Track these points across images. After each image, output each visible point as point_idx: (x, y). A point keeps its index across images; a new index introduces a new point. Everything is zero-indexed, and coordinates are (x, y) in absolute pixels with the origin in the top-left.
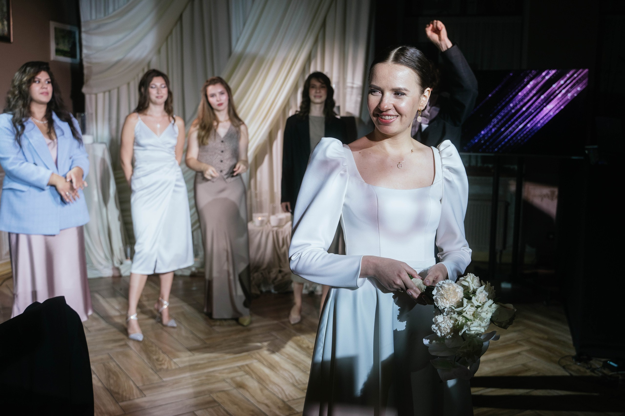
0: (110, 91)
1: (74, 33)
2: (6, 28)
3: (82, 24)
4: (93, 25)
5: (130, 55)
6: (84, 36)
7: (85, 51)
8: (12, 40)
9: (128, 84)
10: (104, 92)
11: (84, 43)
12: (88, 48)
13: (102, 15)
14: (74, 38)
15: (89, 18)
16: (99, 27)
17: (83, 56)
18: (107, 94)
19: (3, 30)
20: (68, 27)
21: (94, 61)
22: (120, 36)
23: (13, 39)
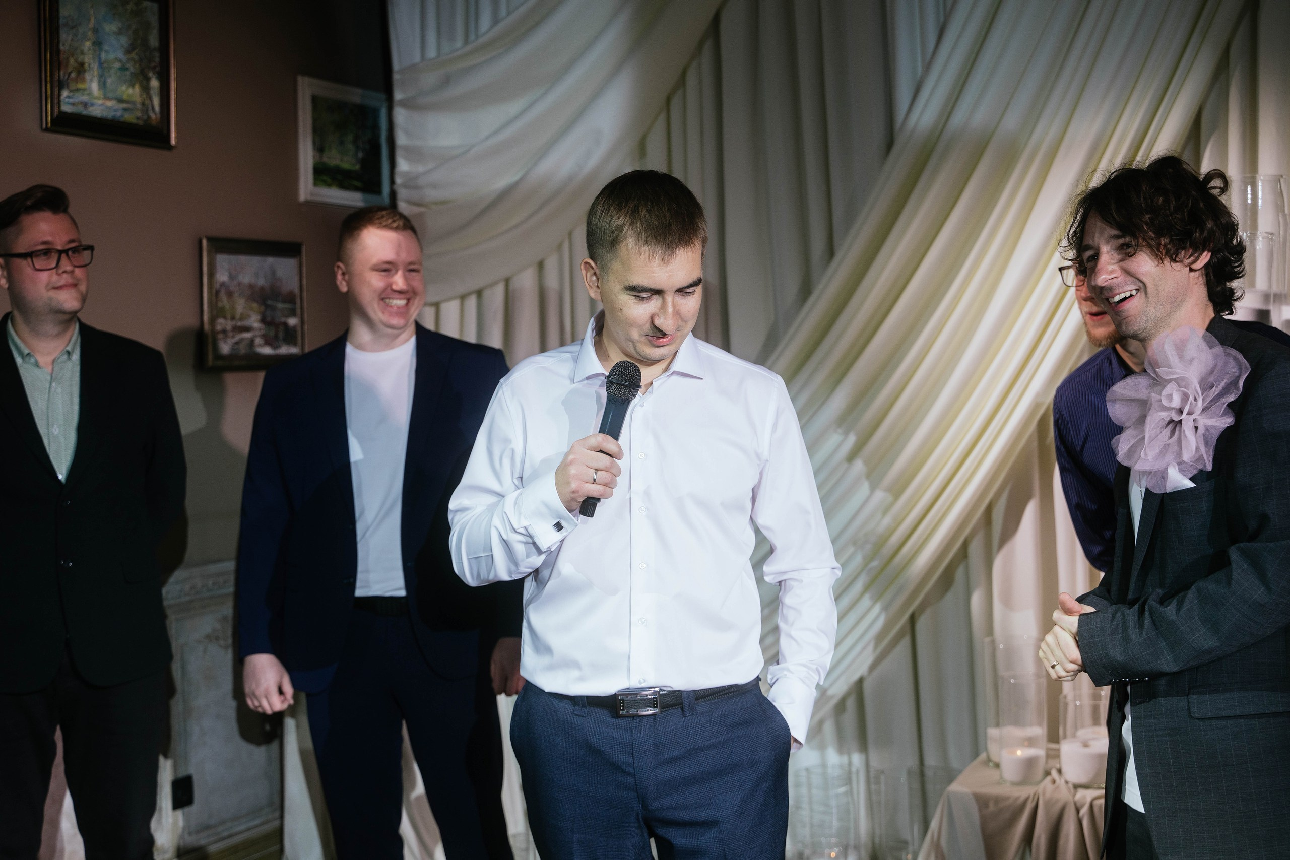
0: (479, 293)
1: (375, 112)
2: (156, 102)
3: (396, 77)
4: (429, 79)
5: (545, 166)
6: (400, 116)
7: (403, 165)
8: (173, 142)
9: (541, 265)
10: (463, 298)
11: (401, 139)
12: (416, 154)
13: (459, 43)
14: (376, 127)
15: (417, 58)
16: (447, 81)
17: (398, 180)
18: (472, 302)
19: (146, 107)
20: (355, 96)
21: (432, 195)
22: (513, 108)
23: (177, 137)
